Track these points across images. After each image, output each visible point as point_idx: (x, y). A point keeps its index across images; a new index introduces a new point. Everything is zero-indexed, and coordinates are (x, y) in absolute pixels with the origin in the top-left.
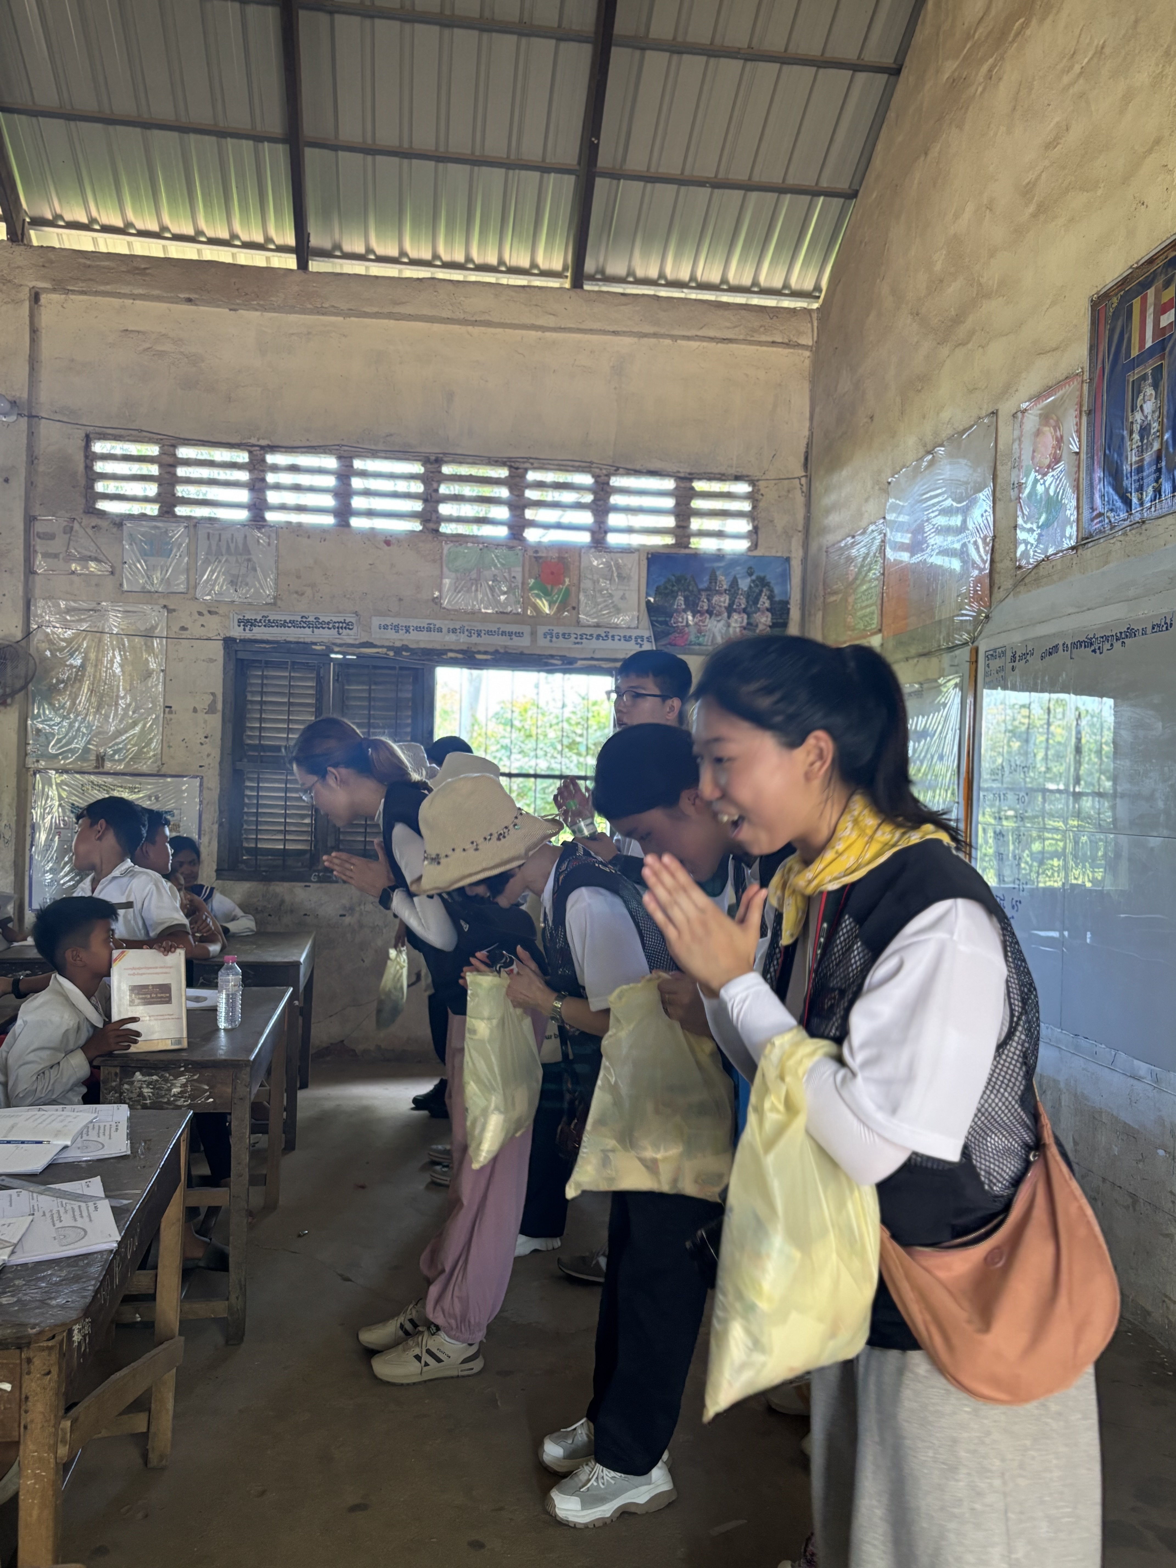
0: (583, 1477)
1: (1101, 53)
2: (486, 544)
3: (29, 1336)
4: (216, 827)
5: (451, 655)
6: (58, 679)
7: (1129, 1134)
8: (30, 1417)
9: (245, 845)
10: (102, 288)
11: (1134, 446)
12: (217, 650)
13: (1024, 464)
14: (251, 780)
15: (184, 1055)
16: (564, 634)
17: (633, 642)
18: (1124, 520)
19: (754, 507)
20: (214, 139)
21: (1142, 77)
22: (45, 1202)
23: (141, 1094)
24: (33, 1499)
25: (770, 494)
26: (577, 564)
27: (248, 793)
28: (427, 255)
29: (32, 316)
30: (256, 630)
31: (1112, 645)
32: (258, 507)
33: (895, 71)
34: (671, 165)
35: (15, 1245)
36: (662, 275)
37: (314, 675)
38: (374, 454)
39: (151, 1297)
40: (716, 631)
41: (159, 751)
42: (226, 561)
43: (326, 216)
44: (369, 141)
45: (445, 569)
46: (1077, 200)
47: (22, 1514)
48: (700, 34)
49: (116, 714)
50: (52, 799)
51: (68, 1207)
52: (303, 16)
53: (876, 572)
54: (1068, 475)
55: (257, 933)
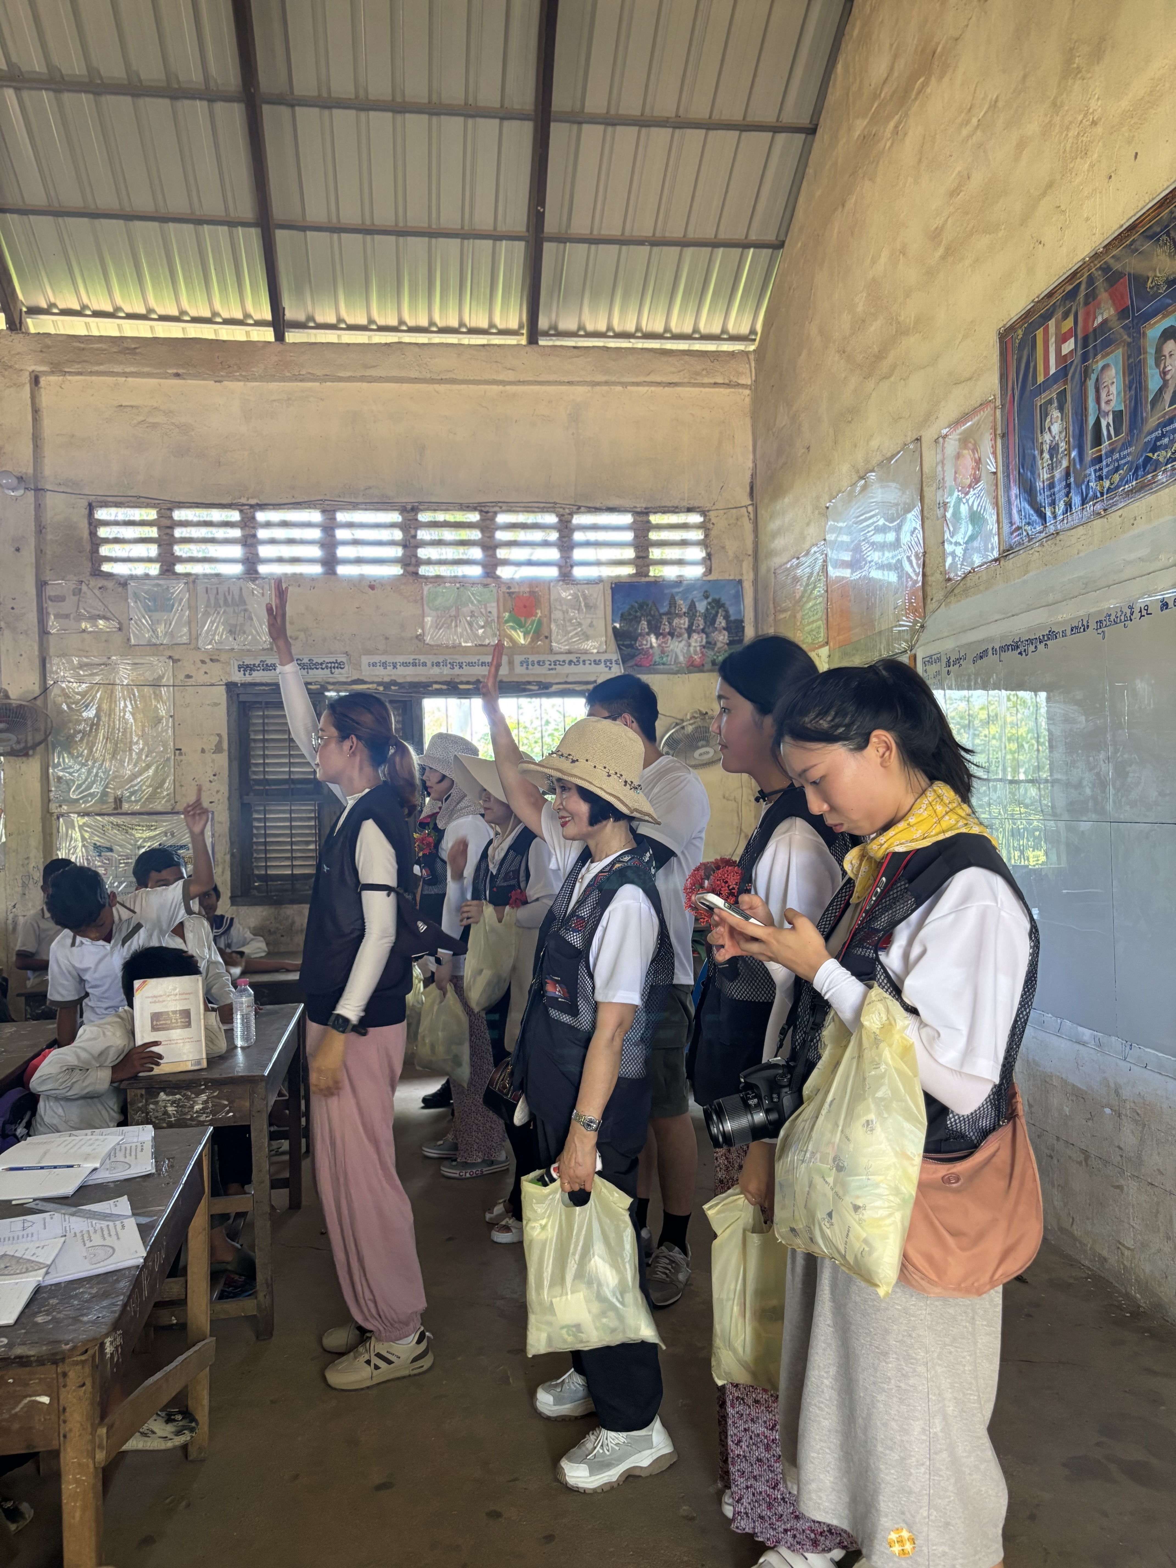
0: (589, 1446)
1: (995, 106)
2: (462, 582)
3: (63, 1352)
4: (228, 857)
5: (436, 686)
6: (75, 729)
7: (1078, 1095)
8: (69, 1425)
9: (256, 872)
10: (96, 368)
11: (1045, 465)
12: (220, 694)
13: (947, 484)
14: (258, 812)
15: (205, 1074)
16: (539, 662)
17: (603, 665)
18: (1040, 532)
19: (706, 536)
20: (191, 226)
21: (1032, 127)
22: (77, 1224)
23: (166, 1113)
24: (75, 1502)
25: (720, 522)
26: (547, 597)
27: (256, 824)
28: (393, 322)
29: (33, 397)
30: (255, 674)
31: (1036, 647)
32: (251, 562)
33: (812, 131)
34: (612, 227)
35: (49, 1266)
36: (610, 328)
38: (354, 506)
39: (182, 1302)
40: (678, 651)
41: (172, 790)
42: (225, 612)
43: (299, 291)
44: (334, 220)
45: (426, 607)
46: (982, 242)
47: (65, 1516)
48: (631, 106)
49: (130, 759)
50: (76, 841)
51: (98, 1227)
52: (267, 110)
53: (820, 590)
54: (988, 493)
55: (269, 954)
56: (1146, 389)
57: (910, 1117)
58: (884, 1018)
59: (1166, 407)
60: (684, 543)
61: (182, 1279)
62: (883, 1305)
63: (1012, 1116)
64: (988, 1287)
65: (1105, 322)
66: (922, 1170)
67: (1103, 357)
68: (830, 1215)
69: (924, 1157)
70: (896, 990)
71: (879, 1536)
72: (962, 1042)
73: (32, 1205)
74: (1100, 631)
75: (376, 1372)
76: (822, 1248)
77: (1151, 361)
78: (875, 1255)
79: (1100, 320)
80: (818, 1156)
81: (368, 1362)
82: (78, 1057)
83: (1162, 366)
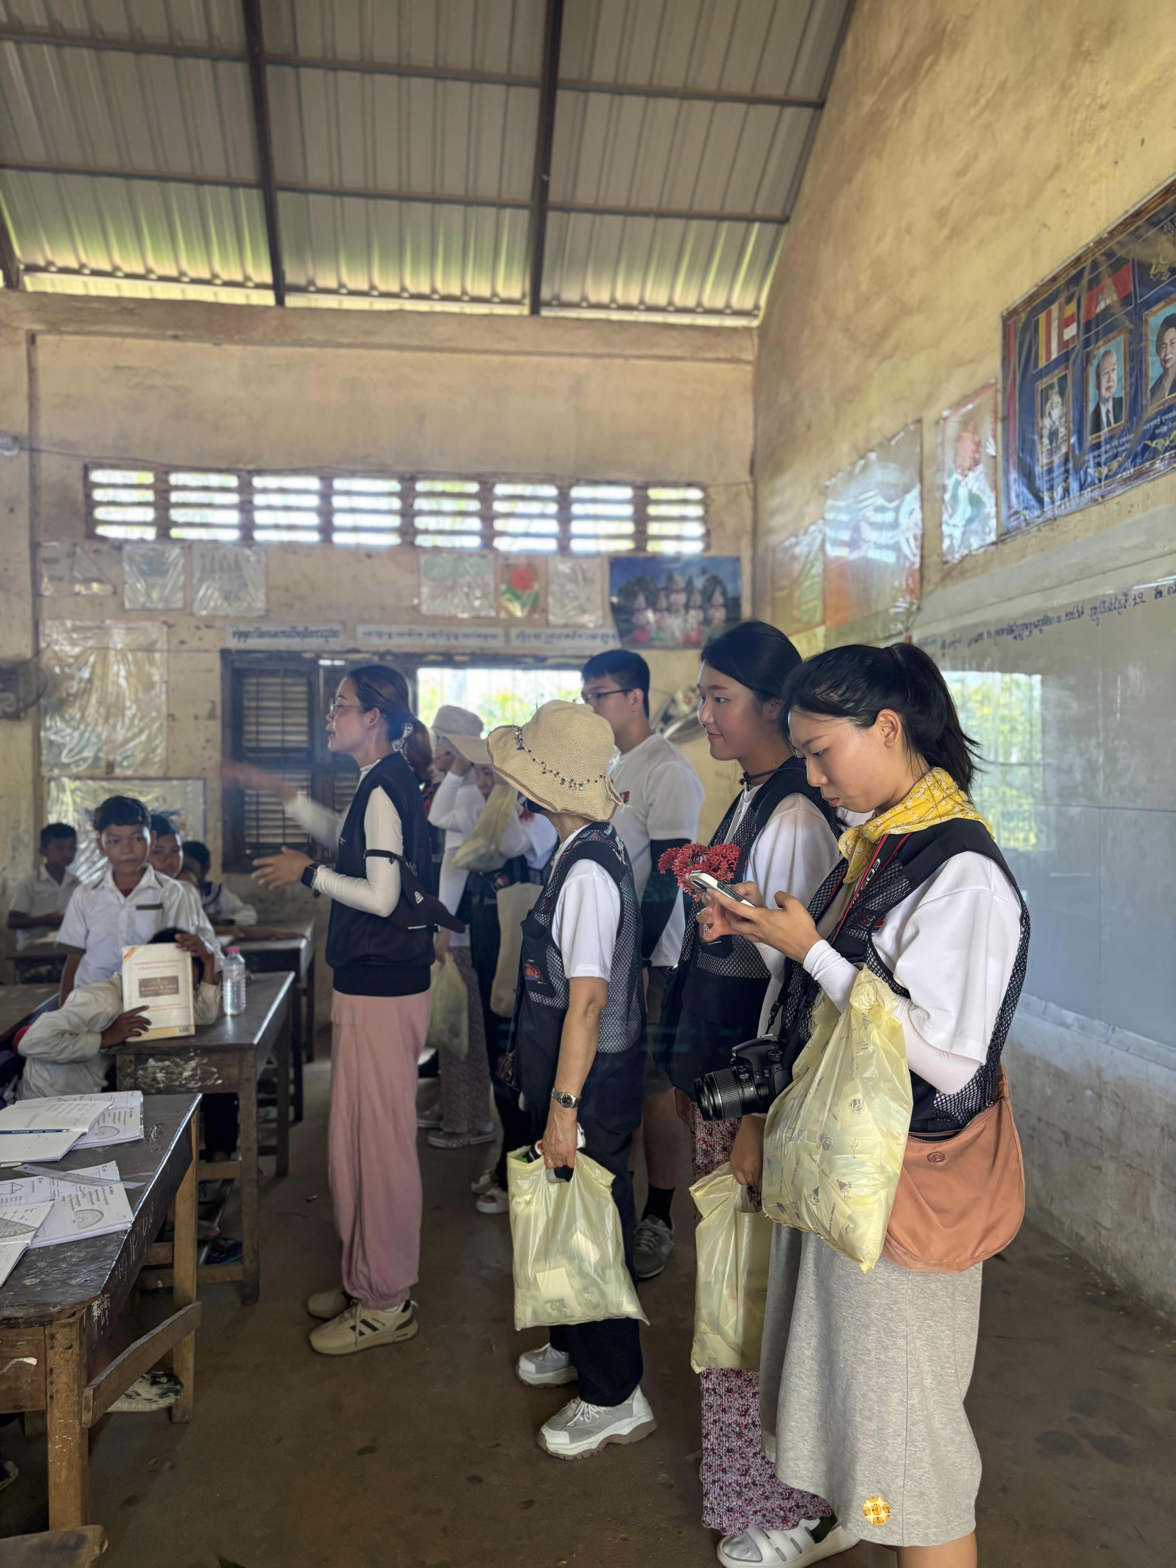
0: (570, 1413)
1: (1004, 87)
2: (460, 554)
3: (51, 1314)
4: (220, 824)
5: (431, 657)
6: (68, 692)
7: (1059, 1076)
8: (55, 1387)
9: (248, 840)
10: (94, 328)
11: (1045, 450)
12: (214, 661)
15: (193, 1041)
16: (535, 635)
17: (599, 639)
18: (1038, 517)
19: (706, 512)
20: (192, 186)
21: (1041, 108)
22: (66, 1188)
23: (154, 1079)
24: (61, 1461)
25: (719, 498)
26: (544, 570)
28: (395, 288)
29: (30, 356)
30: (249, 641)
31: (1031, 632)
32: (247, 527)
33: (819, 105)
34: (617, 197)
35: (38, 1229)
36: (613, 300)
37: (304, 681)
38: (353, 474)
39: (168, 1267)
40: (675, 627)
41: (164, 756)
42: (220, 578)
43: (299, 256)
44: (337, 183)
45: (423, 580)
46: (987, 224)
47: (51, 1476)
48: (638, 76)
49: (123, 723)
50: (67, 804)
51: (86, 1191)
52: (271, 71)
53: (817, 569)
54: (987, 476)
55: (260, 922)
56: (1147, 376)
57: (897, 1098)
58: (873, 999)
59: (1166, 396)
60: (683, 519)
61: (169, 1244)
62: (866, 1279)
63: (998, 1098)
64: (969, 1263)
65: (1108, 308)
66: (908, 1148)
67: (1105, 343)
68: (816, 1192)
69: (909, 1135)
70: (887, 973)
71: (855, 1504)
72: (951, 1023)
73: (21, 1169)
74: (1094, 617)
75: (360, 1338)
76: (808, 1223)
77: (1152, 349)
78: (860, 1231)
79: (1102, 306)
80: (806, 1133)
81: (354, 1328)
82: (69, 1021)
83: (1163, 354)
